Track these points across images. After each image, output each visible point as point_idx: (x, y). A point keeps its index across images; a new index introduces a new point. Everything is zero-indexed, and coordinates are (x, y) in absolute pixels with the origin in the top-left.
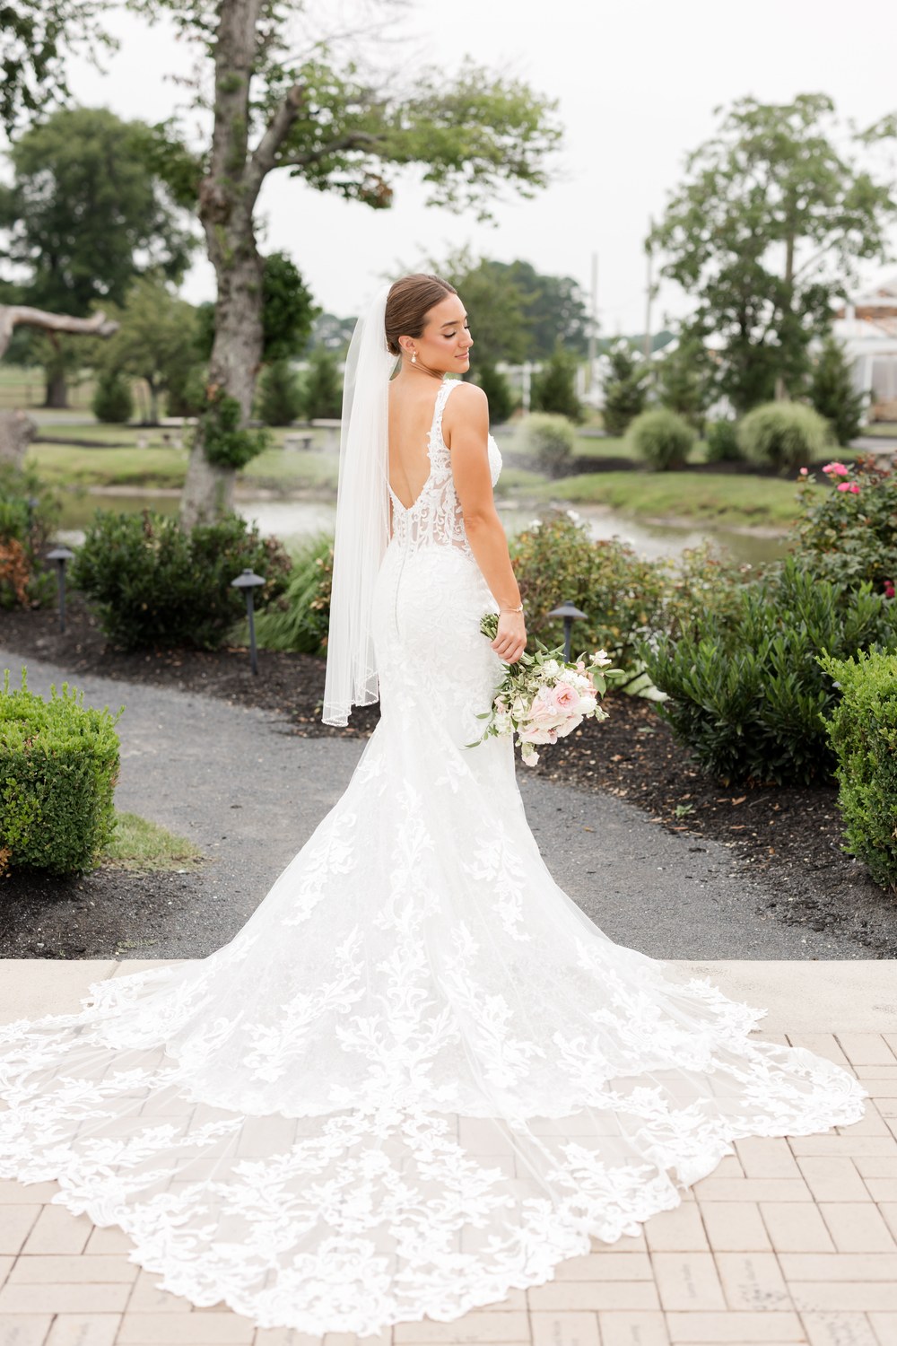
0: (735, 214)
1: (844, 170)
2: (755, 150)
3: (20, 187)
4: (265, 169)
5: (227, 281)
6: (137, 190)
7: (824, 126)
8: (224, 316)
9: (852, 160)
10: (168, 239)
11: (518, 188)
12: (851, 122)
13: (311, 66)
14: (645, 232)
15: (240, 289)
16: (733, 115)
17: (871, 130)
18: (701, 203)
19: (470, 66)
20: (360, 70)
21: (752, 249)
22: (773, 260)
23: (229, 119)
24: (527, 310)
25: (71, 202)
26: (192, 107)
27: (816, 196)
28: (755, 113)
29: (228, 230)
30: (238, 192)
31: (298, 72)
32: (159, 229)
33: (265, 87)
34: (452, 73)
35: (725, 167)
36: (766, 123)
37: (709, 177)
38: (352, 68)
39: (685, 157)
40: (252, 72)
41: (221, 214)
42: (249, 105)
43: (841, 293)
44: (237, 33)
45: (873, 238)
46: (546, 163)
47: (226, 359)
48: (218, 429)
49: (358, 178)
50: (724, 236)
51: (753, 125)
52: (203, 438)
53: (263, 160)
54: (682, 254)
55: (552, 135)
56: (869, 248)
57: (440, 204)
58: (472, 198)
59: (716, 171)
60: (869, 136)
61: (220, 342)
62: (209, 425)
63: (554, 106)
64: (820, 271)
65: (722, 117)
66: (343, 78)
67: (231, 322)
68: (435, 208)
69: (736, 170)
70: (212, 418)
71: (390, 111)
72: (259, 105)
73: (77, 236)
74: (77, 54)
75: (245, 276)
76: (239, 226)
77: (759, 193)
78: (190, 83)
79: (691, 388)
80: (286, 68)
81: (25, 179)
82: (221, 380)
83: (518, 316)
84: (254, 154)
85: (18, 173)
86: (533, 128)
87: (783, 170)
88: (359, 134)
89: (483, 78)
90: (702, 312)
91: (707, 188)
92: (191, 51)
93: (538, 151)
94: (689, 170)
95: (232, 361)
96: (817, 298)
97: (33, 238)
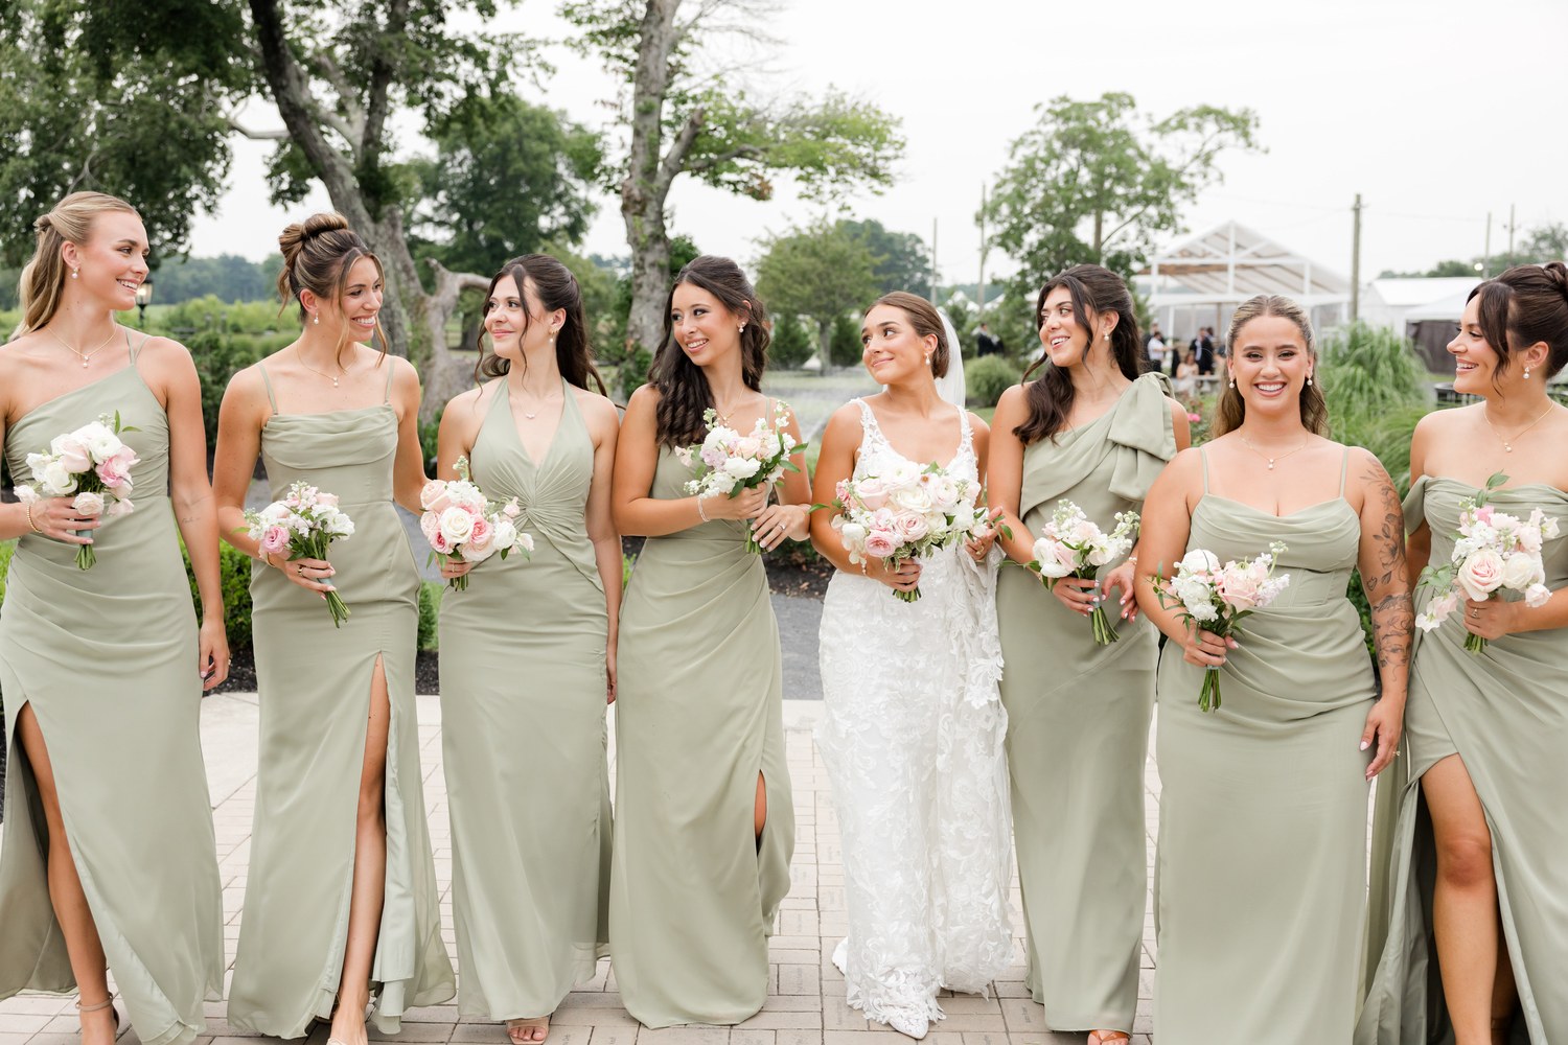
0: (1052, 192)
1: (1142, 156)
2: (1069, 141)
3: (443, 162)
4: (673, 173)
5: (642, 259)
6: (543, 165)
7: (1126, 120)
8: (640, 286)
9: (1151, 147)
10: (567, 206)
11: (871, 187)
12: (1150, 116)
13: (710, 93)
14: (978, 208)
15: (652, 265)
16: (1049, 111)
17: (1166, 123)
18: (1022, 183)
19: (833, 92)
20: (747, 96)
21: (1066, 222)
22: (1084, 231)
23: (645, 134)
24: (877, 270)
25: (486, 174)
26: (616, 124)
27: (1119, 179)
28: (1069, 110)
29: (643, 219)
30: (652, 191)
31: (699, 97)
32: (559, 197)
33: (673, 109)
34: (820, 100)
35: (1042, 154)
36: (1078, 119)
37: (1030, 162)
38: (742, 95)
39: (1010, 145)
40: (663, 98)
41: (639, 207)
42: (660, 122)
43: (1141, 259)
44: (652, 68)
45: (1168, 213)
46: (893, 167)
47: (641, 319)
48: (634, 375)
49: (745, 177)
50: (1043, 211)
51: (1067, 120)
52: (622, 381)
53: (671, 166)
54: (1007, 225)
55: (897, 146)
56: (1164, 221)
57: (809, 197)
58: (834, 194)
59: (1036, 156)
60: (1163, 128)
61: (635, 306)
62: (627, 371)
63: (898, 123)
64: (1124, 240)
65: (1041, 112)
66: (734, 103)
67: (645, 291)
68: (805, 200)
69: (1054, 155)
70: (630, 365)
71: (770, 126)
72: (669, 124)
73: (491, 204)
74: (522, 77)
75: (657, 255)
76: (652, 216)
77: (1072, 175)
78: (614, 105)
79: (1016, 336)
80: (690, 94)
81: (447, 156)
82: (637, 336)
83: (869, 274)
84: (664, 160)
85: (441, 151)
86: (882, 140)
87: (1091, 157)
88: (747, 146)
89: (843, 101)
90: (1023, 273)
91: (1029, 171)
92: (616, 81)
93: (887, 159)
94: (1012, 156)
95: (645, 320)
96: (1120, 261)
97: (454, 206)
